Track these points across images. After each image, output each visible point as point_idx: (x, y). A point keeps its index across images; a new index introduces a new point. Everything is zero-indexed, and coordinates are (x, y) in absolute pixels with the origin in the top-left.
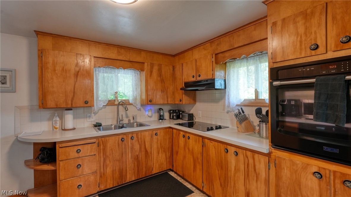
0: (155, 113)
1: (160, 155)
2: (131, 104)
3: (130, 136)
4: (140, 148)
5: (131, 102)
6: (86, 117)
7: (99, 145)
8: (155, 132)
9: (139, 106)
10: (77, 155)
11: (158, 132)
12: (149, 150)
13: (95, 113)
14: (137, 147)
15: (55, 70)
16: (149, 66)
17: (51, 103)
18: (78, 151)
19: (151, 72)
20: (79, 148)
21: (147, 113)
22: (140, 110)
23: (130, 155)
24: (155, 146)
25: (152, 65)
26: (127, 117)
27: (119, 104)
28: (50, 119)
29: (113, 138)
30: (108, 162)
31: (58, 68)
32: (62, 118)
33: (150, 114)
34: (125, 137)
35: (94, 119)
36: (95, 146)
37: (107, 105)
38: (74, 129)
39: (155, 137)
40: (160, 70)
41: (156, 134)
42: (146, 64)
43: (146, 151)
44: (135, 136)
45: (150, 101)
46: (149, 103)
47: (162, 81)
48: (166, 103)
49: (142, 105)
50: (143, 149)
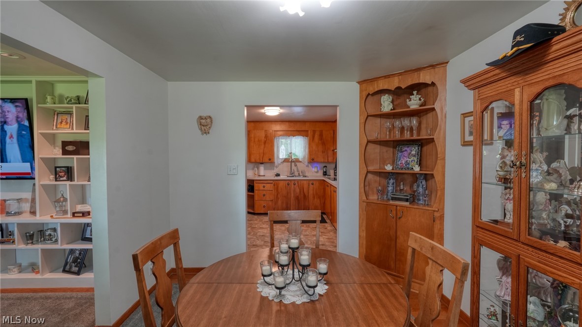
0: (321, 169)
1: (316, 200)
2: (301, 162)
3: (293, 182)
4: (300, 192)
5: (300, 160)
6: (271, 169)
7: (274, 185)
8: (311, 182)
9: (306, 163)
10: (263, 188)
11: (314, 182)
12: (306, 194)
13: (276, 167)
14: (298, 190)
15: (255, 141)
16: (312, 133)
17: (253, 160)
18: (264, 187)
19: (313, 137)
20: (265, 185)
21: (313, 169)
22: (307, 166)
23: (293, 195)
24: (311, 192)
25: (314, 132)
26: (298, 171)
27: (291, 162)
28: (253, 169)
29: (282, 182)
30: (279, 196)
31: (256, 140)
32: (258, 168)
33: (315, 170)
34: (290, 182)
35: (276, 171)
36: (272, 185)
37: (284, 162)
38: (264, 176)
39: (311, 185)
40: (321, 135)
41: (313, 184)
42: (309, 132)
43: (305, 195)
44: (296, 182)
45: (313, 160)
46: (312, 161)
47: (323, 144)
48: (326, 161)
49: (308, 163)
50: (302, 193)
